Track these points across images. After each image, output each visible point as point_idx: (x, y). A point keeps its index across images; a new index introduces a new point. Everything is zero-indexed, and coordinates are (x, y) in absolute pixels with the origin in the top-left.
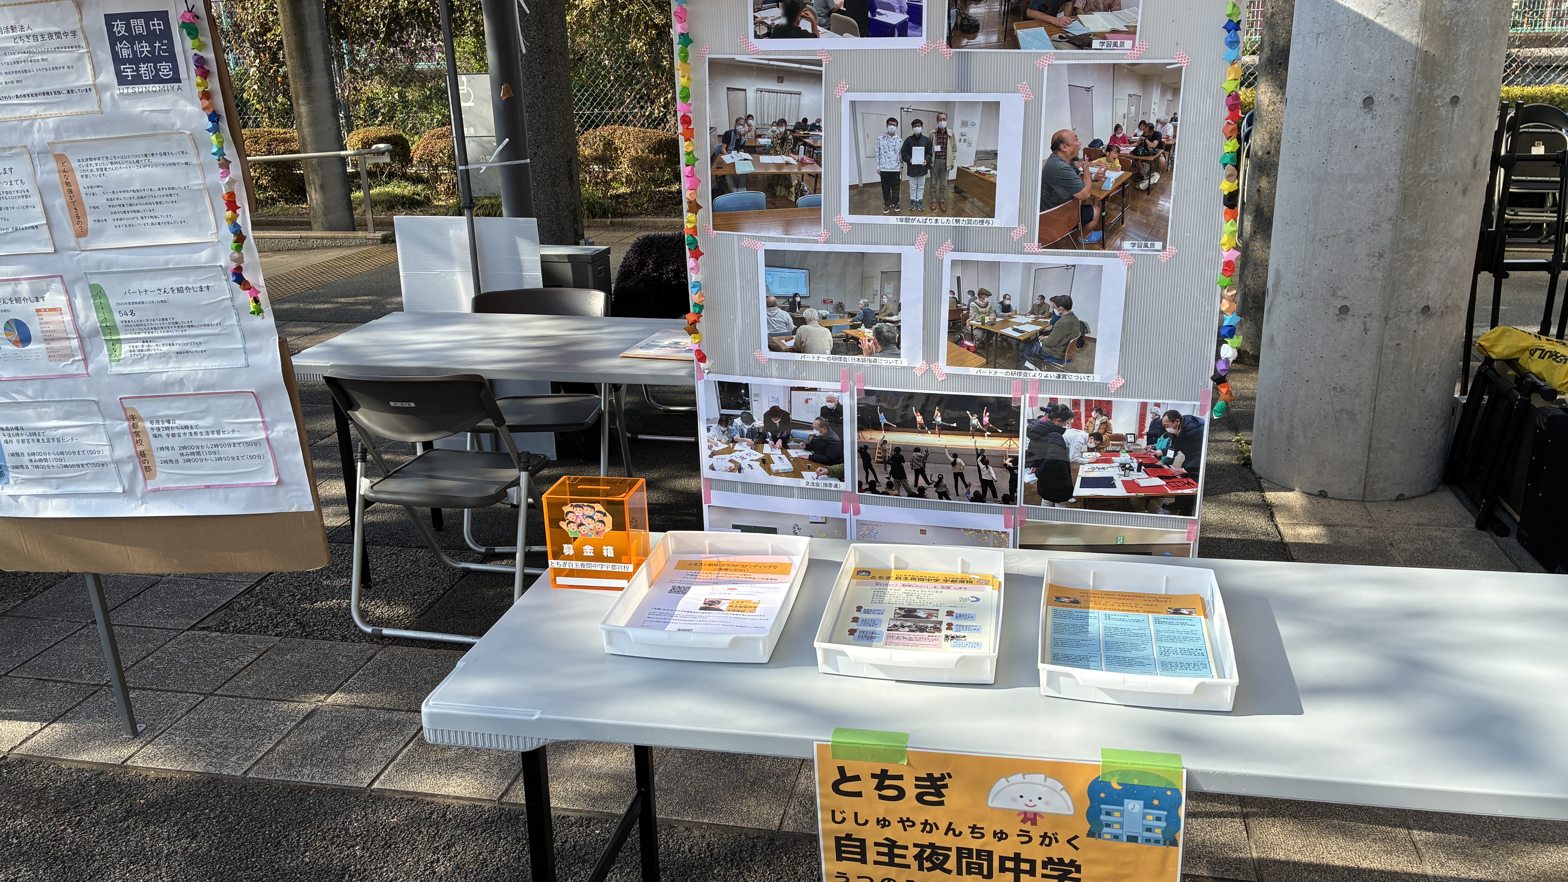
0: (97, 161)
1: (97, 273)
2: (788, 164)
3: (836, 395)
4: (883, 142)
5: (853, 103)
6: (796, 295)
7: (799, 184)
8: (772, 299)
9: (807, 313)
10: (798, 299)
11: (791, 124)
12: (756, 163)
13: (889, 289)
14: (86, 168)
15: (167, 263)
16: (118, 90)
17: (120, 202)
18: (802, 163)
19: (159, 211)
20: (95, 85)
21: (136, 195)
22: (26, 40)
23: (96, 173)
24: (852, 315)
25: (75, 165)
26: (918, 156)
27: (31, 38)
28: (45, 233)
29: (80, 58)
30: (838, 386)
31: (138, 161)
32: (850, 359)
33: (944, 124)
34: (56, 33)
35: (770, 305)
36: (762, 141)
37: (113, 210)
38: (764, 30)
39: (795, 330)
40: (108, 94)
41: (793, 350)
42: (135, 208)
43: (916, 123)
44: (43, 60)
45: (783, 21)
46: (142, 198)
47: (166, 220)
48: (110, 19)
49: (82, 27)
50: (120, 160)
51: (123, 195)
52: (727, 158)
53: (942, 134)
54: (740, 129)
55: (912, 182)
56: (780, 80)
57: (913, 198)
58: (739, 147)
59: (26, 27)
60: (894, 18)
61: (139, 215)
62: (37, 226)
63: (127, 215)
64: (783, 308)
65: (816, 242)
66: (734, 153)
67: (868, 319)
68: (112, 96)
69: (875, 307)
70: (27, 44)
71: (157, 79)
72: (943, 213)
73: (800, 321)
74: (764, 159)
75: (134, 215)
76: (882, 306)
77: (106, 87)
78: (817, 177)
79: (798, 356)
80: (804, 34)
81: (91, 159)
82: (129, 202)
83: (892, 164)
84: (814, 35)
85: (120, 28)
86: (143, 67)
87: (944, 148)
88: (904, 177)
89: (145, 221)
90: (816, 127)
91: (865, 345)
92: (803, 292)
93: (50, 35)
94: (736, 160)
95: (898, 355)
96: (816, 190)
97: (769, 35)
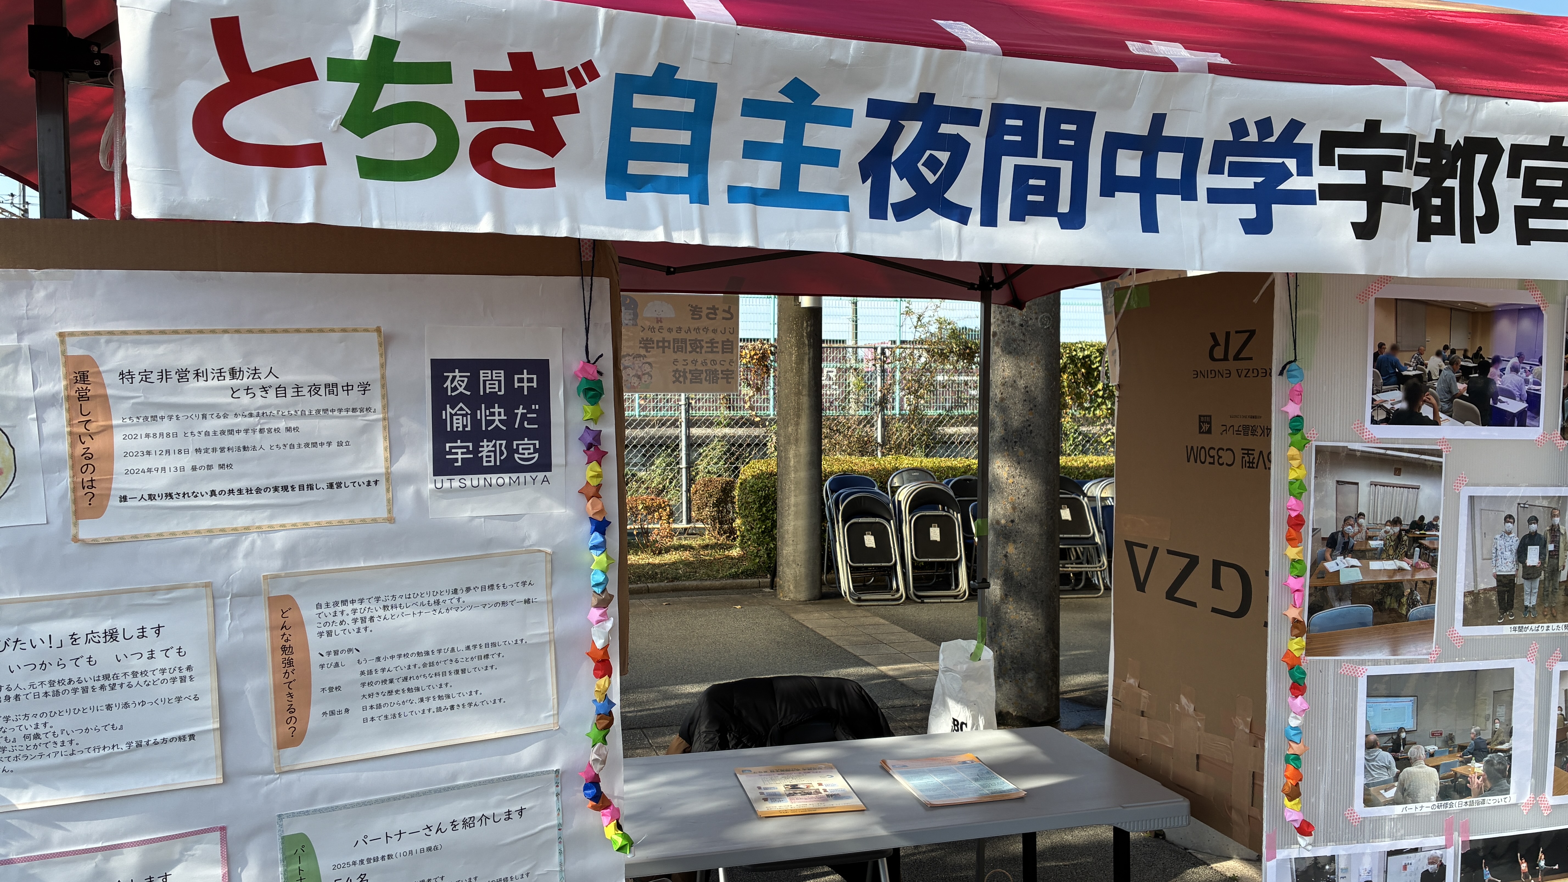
0: (357, 606)
1: (307, 813)
2: (1401, 570)
3: (1439, 853)
4: (1500, 542)
5: (1472, 498)
6: (1401, 730)
7: (1412, 592)
8: (1373, 737)
9: (1413, 751)
10: (1403, 735)
11: (1407, 522)
12: (1365, 570)
13: (1501, 711)
14: (331, 619)
15: (454, 777)
16: (430, 482)
17: (387, 676)
18: (1416, 568)
19: (459, 686)
20: (388, 475)
21: (420, 660)
22: (259, 393)
23: (352, 626)
24: (1462, 748)
25: (308, 613)
26: (1533, 557)
27: (272, 392)
28: (210, 748)
29: (367, 428)
30: (1441, 841)
31: (437, 602)
32: (1457, 804)
33: (1557, 520)
34: (327, 386)
35: (1370, 746)
36: (1373, 544)
37: (368, 690)
38: (1382, 415)
39: (1398, 775)
40: (410, 490)
41: (1394, 802)
42: (411, 684)
43: (1533, 520)
44: (288, 429)
45: (1403, 405)
46: (432, 664)
47: (467, 699)
48: (440, 368)
49: (383, 377)
50: (403, 601)
51: (396, 662)
52: (1331, 566)
53: (1555, 531)
54: (1349, 529)
55: (1527, 585)
56: (1398, 472)
57: (1527, 603)
58: (1347, 550)
59: (264, 372)
60: (1514, 406)
61: (416, 696)
62: (192, 736)
63: (394, 698)
64: (1384, 749)
65: (1426, 661)
66: (1340, 559)
67: (1479, 750)
68: (418, 494)
69: (1487, 736)
70: (259, 401)
71: (509, 466)
72: (1554, 619)
73: (1404, 763)
74: (1375, 565)
75: (407, 696)
76: (1494, 732)
77: (409, 478)
78: (1431, 584)
79: (1398, 809)
80: (1425, 421)
81: (344, 602)
82: (405, 673)
83: (1508, 566)
84: (1435, 422)
85: (457, 382)
86: (486, 447)
87: (1557, 547)
88: (1519, 580)
89: (425, 705)
90: (1433, 526)
91: (1475, 782)
92: (1409, 725)
93: (315, 389)
94: (1342, 567)
95: (1506, 791)
96: (1430, 598)
97: (1387, 421)
